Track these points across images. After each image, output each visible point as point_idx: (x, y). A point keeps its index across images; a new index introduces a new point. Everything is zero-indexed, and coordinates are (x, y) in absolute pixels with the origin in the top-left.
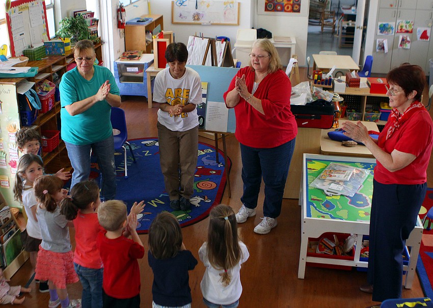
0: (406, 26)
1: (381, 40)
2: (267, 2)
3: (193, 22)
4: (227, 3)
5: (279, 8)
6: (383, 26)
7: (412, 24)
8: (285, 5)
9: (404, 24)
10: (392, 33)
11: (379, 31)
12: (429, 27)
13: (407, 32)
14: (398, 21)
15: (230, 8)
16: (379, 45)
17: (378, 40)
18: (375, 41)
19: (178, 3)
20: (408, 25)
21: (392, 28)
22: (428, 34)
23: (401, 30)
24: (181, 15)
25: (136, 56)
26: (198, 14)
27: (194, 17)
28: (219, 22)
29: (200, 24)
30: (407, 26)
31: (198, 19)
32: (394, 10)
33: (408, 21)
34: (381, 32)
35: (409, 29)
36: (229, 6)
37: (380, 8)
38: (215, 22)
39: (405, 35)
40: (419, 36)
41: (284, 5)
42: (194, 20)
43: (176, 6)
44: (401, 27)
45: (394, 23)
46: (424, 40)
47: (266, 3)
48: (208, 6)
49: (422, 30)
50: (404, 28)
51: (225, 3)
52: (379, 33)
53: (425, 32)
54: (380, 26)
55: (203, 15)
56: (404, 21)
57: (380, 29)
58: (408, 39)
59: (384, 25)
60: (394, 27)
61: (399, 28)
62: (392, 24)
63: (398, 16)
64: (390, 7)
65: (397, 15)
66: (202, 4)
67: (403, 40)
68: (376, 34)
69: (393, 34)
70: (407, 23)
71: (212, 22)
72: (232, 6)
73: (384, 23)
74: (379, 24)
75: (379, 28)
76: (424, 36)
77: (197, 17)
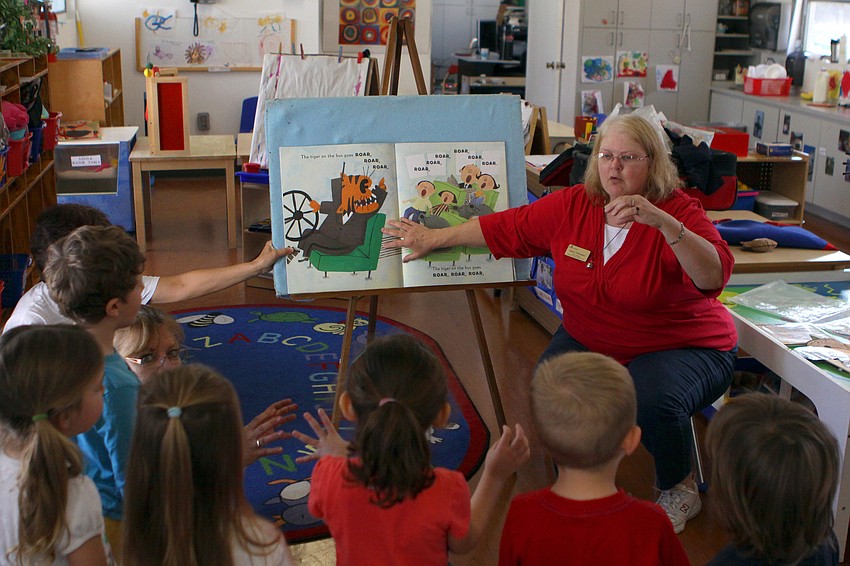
0: (634, 63)
1: (589, 92)
2: (343, 23)
3: (188, 66)
4: (265, 21)
5: (369, 36)
6: (591, 63)
7: (645, 58)
8: (383, 30)
9: (630, 60)
10: (609, 78)
11: (584, 74)
12: (675, 64)
13: (636, 74)
14: (619, 53)
15: (272, 31)
16: (587, 104)
17: (583, 92)
18: (578, 96)
19: (150, 24)
20: (637, 60)
21: (608, 68)
22: (675, 78)
23: (625, 71)
24: (158, 51)
25: (87, 133)
26: (199, 48)
27: (190, 54)
28: (248, 65)
29: (205, 71)
30: (637, 64)
31: (200, 59)
32: (611, 30)
33: (638, 52)
34: (588, 77)
35: (640, 69)
36: (269, 28)
37: (583, 28)
38: (240, 65)
39: (634, 81)
40: (659, 81)
41: (380, 29)
42: (191, 61)
43: (144, 30)
44: (626, 64)
45: (612, 57)
46: (669, 89)
47: (341, 26)
48: (222, 29)
49: (662, 70)
50: (631, 67)
51: (261, 22)
52: (584, 79)
53: (669, 74)
54: (585, 65)
55: (211, 49)
56: (630, 53)
57: (585, 70)
58: (640, 88)
59: (594, 62)
60: (612, 65)
61: (622, 67)
62: (609, 59)
63: (619, 42)
64: (603, 26)
65: (616, 42)
66: (209, 24)
67: (630, 91)
68: (579, 81)
69: (612, 79)
70: (636, 56)
71: (231, 66)
72: (277, 28)
73: (593, 58)
74: (585, 59)
75: (583, 68)
76: (668, 81)
77: (196, 54)
